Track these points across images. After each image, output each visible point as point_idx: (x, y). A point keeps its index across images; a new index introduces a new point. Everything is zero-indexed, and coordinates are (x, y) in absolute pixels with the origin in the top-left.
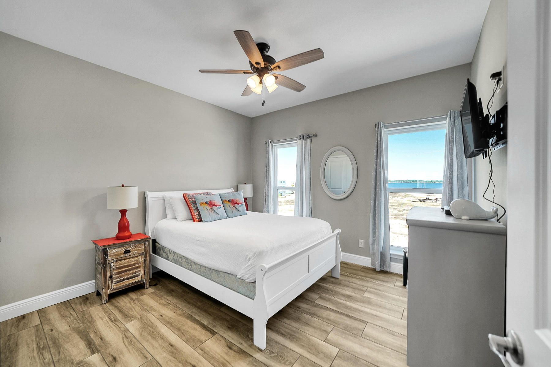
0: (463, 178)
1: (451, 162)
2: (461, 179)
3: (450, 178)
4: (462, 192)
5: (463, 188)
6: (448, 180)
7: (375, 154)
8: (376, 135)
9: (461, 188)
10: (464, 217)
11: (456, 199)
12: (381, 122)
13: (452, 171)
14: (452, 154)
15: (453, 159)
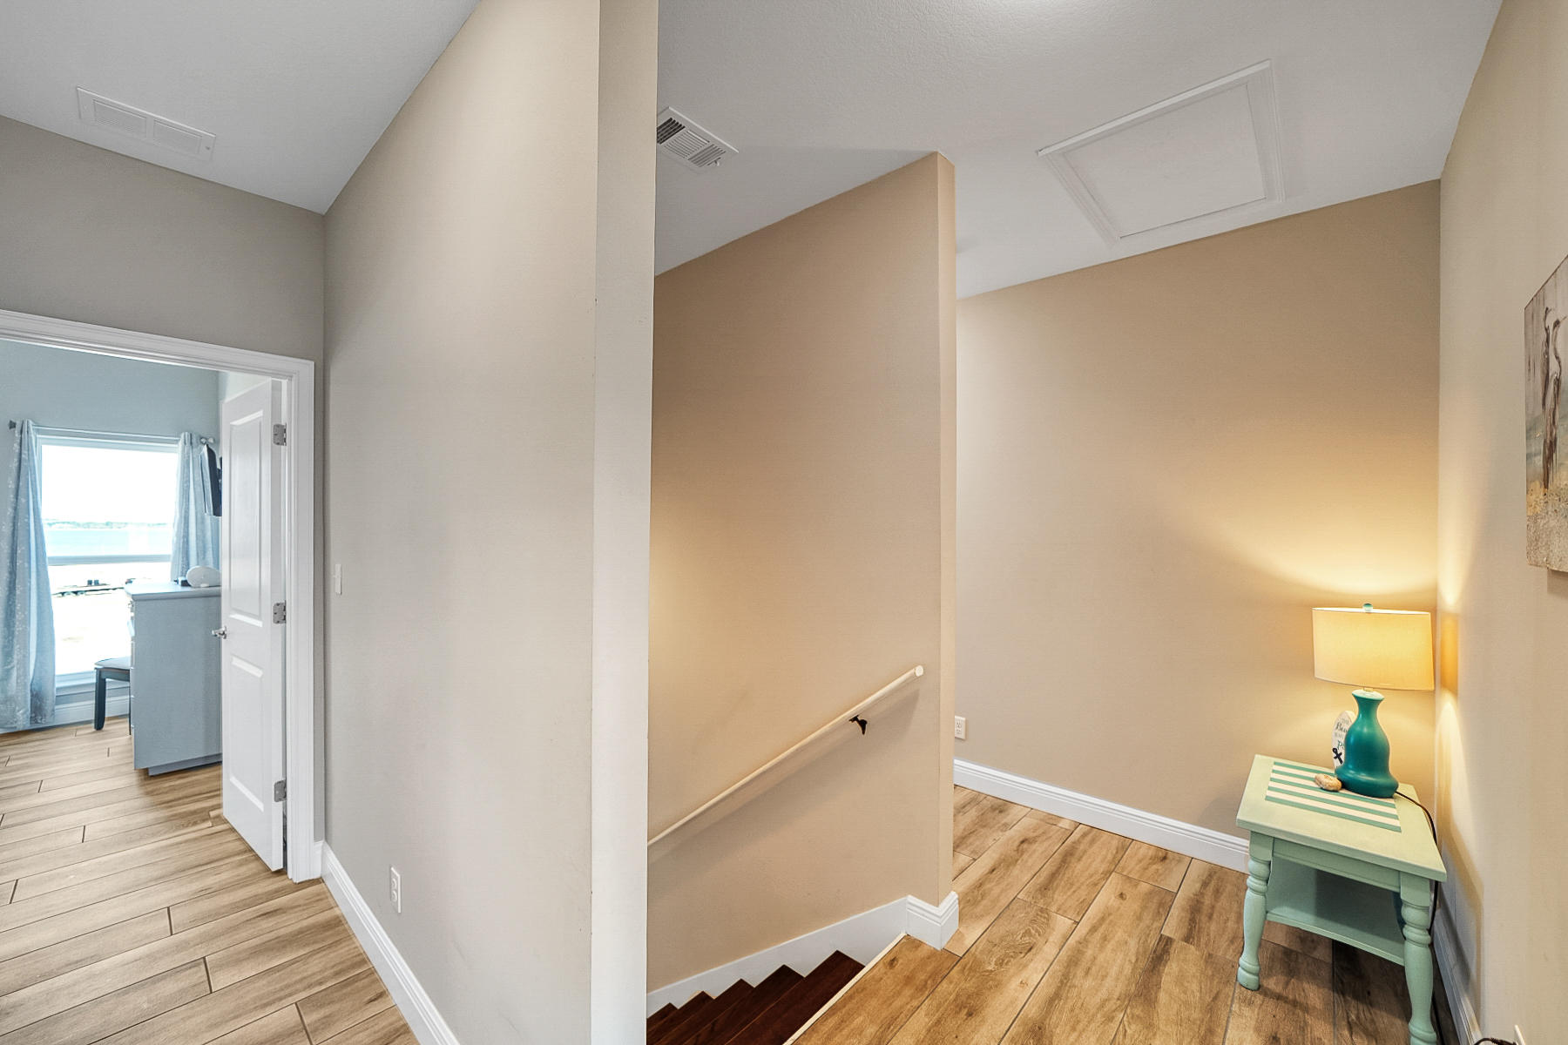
0: (204, 536)
1: (186, 512)
2: (201, 538)
3: (184, 537)
4: (204, 558)
5: (204, 552)
6: (182, 541)
7: (12, 486)
8: (16, 446)
9: (202, 552)
10: (202, 585)
11: (193, 565)
12: (31, 422)
13: (188, 527)
14: (188, 500)
15: (188, 508)
